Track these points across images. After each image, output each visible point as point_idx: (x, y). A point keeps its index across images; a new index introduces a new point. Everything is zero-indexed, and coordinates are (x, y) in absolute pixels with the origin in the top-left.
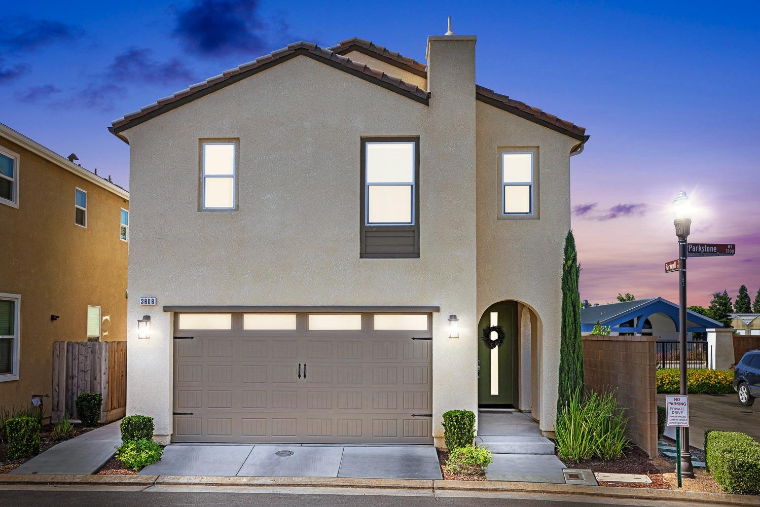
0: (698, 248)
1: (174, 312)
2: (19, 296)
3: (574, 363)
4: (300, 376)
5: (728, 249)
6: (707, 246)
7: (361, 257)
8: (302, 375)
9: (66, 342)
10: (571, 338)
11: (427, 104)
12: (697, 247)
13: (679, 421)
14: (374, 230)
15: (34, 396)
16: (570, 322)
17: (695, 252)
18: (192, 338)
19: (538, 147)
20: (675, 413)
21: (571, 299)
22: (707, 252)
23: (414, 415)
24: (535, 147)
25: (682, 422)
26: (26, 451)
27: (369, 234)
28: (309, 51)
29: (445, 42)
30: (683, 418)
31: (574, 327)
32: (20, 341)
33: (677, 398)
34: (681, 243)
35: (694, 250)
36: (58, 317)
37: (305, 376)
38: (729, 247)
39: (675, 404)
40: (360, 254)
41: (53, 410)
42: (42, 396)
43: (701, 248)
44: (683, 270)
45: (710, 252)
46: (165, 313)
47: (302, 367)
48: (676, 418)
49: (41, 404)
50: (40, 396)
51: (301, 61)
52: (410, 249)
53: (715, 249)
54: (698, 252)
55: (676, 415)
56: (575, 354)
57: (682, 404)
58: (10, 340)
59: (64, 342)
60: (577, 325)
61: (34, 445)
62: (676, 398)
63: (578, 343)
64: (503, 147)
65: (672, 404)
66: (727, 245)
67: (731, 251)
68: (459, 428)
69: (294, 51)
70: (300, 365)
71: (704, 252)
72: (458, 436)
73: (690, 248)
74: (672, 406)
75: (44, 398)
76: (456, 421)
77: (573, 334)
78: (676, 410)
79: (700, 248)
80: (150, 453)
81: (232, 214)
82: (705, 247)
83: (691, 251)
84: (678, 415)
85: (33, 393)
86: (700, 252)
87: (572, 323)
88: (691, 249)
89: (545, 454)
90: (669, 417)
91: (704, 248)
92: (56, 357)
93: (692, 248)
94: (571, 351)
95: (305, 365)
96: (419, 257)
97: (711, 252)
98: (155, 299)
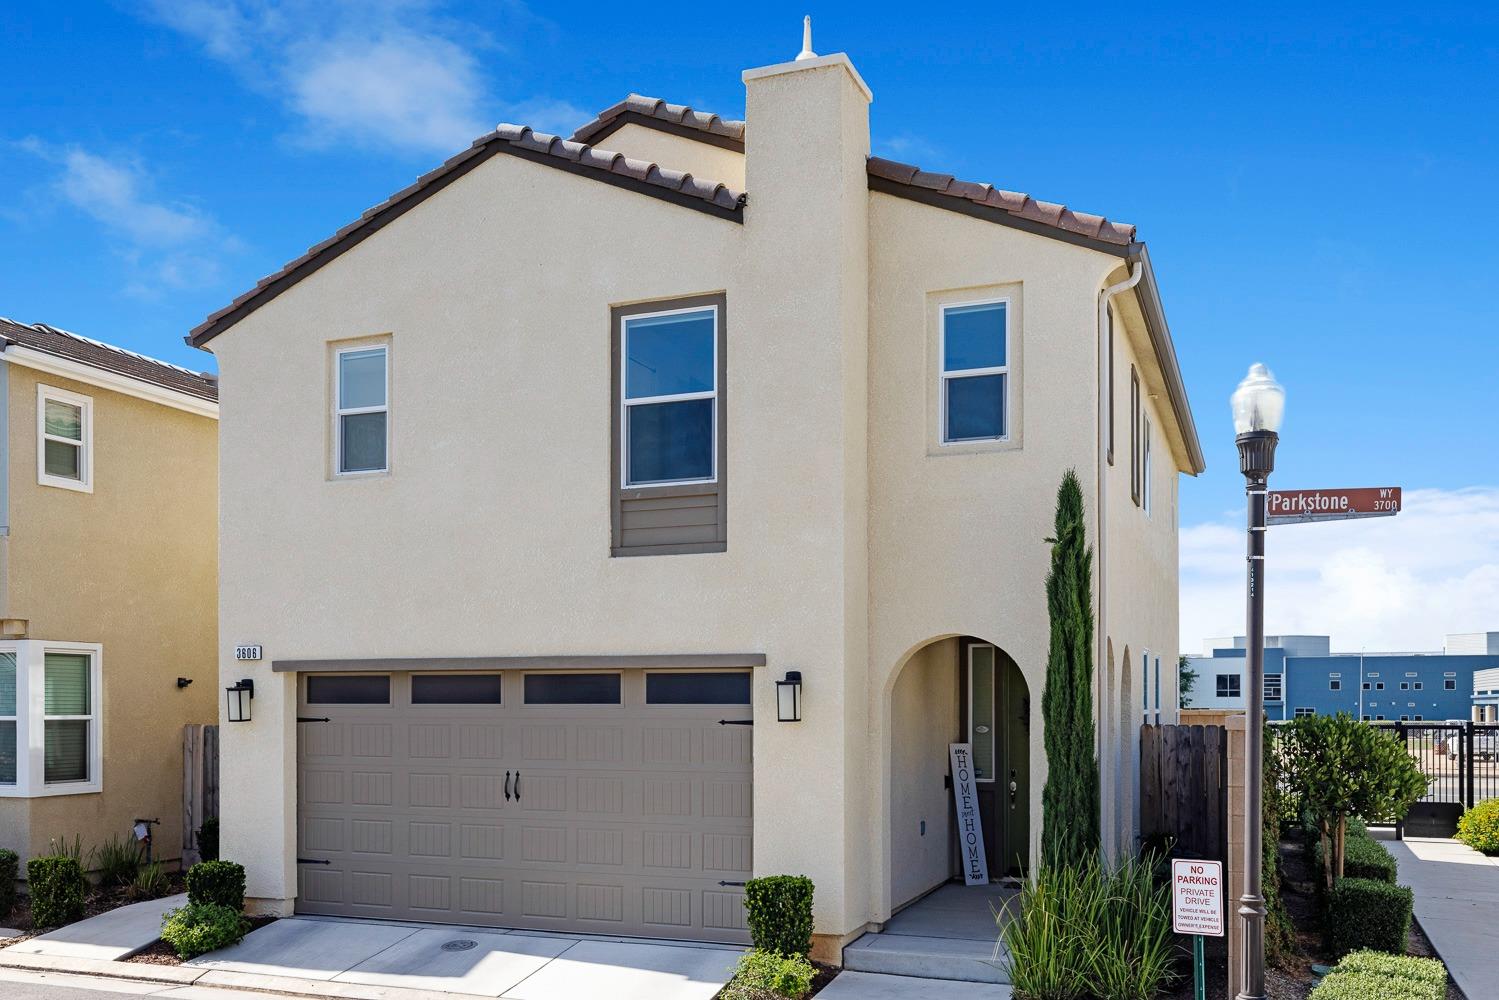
0: (1297, 503)
1: (298, 673)
2: (99, 647)
3: (1068, 779)
4: (508, 796)
5: (1379, 499)
6: (1321, 496)
7: (613, 555)
8: (513, 795)
9: (203, 727)
10: (1060, 722)
11: (740, 221)
12: (1294, 500)
13: (1200, 922)
14: (638, 497)
15: (139, 822)
16: (1058, 687)
17: (1290, 512)
18: (327, 720)
19: (1022, 282)
20: (1193, 901)
21: (1064, 631)
22: (1321, 511)
23: (723, 883)
24: (1014, 283)
25: (1207, 923)
26: (56, 915)
27: (629, 507)
28: (511, 143)
29: (778, 78)
30: (1211, 916)
31: (1068, 697)
32: (104, 725)
33: (1198, 865)
34: (1251, 492)
35: (1286, 505)
36: (190, 681)
37: (518, 797)
38: (1383, 494)
39: (1192, 880)
40: (612, 548)
41: (184, 848)
42: (151, 822)
43: (1306, 502)
44: (1255, 557)
45: (1329, 510)
46: (276, 674)
47: (513, 777)
48: (1194, 915)
49: (149, 836)
50: (147, 821)
51: (501, 165)
52: (709, 533)
53: (1344, 501)
54: (1297, 511)
55: (1193, 906)
56: (1072, 758)
57: (1207, 881)
58: (84, 723)
59: (200, 725)
60: (1075, 693)
61: (68, 906)
62: (1194, 865)
63: (1078, 734)
64: (940, 291)
65: (1185, 880)
66: (1377, 491)
67: (1389, 504)
68: (768, 913)
69: (483, 148)
70: (508, 774)
71: (1313, 512)
72: (767, 930)
73: (1275, 502)
74: (1186, 886)
75: (153, 825)
76: (762, 899)
77: (1064, 711)
78: (1195, 896)
79: (1302, 502)
80: (206, 929)
81: (382, 482)
82: (1318, 498)
83: (1279, 511)
84: (1200, 907)
85: (137, 816)
86: (1303, 511)
87: (1062, 687)
88: (1279, 506)
89: (996, 983)
90: (1178, 910)
91: (1314, 502)
92: (188, 754)
93: (1282, 502)
94: (1063, 752)
95: (518, 775)
96: (725, 550)
97: (1334, 511)
98: (258, 649)
